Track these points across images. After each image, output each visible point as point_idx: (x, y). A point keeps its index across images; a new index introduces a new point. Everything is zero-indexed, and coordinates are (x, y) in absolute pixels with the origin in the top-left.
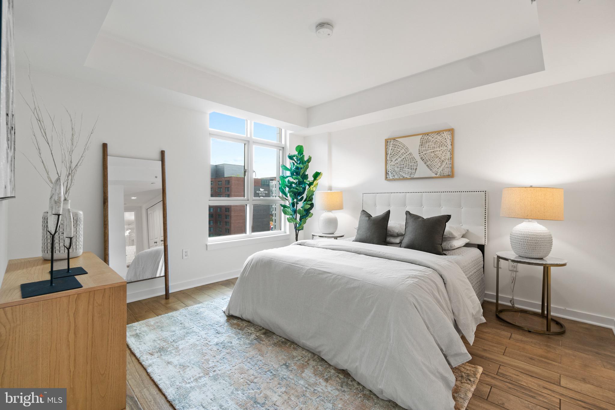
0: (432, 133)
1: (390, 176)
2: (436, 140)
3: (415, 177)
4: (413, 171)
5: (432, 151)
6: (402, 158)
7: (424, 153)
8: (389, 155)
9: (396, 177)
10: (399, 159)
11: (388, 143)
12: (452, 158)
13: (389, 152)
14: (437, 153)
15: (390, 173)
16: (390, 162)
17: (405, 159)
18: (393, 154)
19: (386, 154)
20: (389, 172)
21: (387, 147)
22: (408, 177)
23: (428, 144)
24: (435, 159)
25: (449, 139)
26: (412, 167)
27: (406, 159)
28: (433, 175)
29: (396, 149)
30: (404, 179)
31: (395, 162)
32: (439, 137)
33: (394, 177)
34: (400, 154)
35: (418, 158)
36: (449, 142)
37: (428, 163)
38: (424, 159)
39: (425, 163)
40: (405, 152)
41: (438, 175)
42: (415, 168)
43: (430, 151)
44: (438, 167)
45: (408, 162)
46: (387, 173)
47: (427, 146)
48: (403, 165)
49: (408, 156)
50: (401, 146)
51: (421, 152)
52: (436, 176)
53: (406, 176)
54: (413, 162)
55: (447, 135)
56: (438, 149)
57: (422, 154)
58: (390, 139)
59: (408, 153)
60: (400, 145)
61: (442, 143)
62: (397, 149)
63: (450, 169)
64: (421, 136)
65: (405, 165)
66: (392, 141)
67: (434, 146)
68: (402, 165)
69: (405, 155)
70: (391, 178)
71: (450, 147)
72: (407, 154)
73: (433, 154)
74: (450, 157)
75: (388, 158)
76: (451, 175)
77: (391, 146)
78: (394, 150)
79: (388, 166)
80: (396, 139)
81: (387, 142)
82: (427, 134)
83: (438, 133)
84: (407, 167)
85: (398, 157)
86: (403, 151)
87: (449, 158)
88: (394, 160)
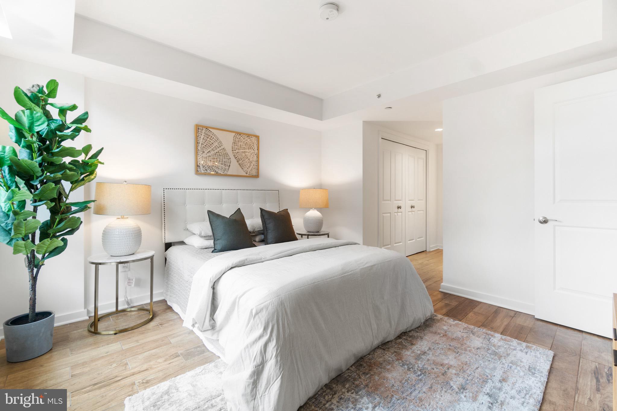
0: (244, 134)
1: (202, 170)
2: (247, 142)
3: (228, 173)
4: (226, 167)
5: (244, 151)
6: (215, 152)
7: (237, 151)
8: (200, 145)
9: (209, 171)
10: (212, 152)
11: (200, 130)
12: (258, 161)
13: (201, 141)
14: (247, 154)
15: (201, 167)
16: (201, 153)
17: (218, 153)
18: (205, 144)
19: (197, 143)
20: (200, 164)
21: (198, 134)
22: (222, 173)
23: (240, 143)
24: (245, 159)
25: (256, 144)
26: (226, 163)
27: (220, 153)
28: (245, 174)
29: (208, 139)
30: (217, 174)
31: (208, 155)
32: (249, 140)
33: (206, 171)
34: (213, 147)
35: (231, 156)
36: (256, 146)
37: (240, 162)
38: (236, 158)
39: (238, 161)
40: (218, 146)
41: (248, 174)
42: (228, 165)
43: (242, 151)
44: (248, 167)
45: (221, 157)
46: (198, 166)
47: (239, 145)
48: (217, 160)
49: (222, 151)
50: (215, 138)
51: (234, 150)
52: (246, 175)
53: (219, 172)
54: (227, 158)
55: (253, 139)
56: (248, 151)
57: (234, 152)
58: (203, 127)
59: (222, 147)
60: (213, 136)
61: (250, 146)
62: (210, 140)
63: (256, 170)
64: (234, 134)
65: (219, 160)
66: (204, 129)
67: (245, 147)
68: (215, 160)
69: (218, 149)
70: (203, 172)
71: (256, 151)
72: (220, 148)
73: (244, 154)
74: (256, 159)
75: (199, 148)
76: (257, 176)
77: (203, 134)
78: (206, 140)
79: (198, 158)
80: (209, 129)
81: (198, 128)
82: (240, 134)
83: (249, 135)
84: (221, 162)
85: (211, 149)
86: (217, 144)
87: (256, 161)
88: (206, 152)
